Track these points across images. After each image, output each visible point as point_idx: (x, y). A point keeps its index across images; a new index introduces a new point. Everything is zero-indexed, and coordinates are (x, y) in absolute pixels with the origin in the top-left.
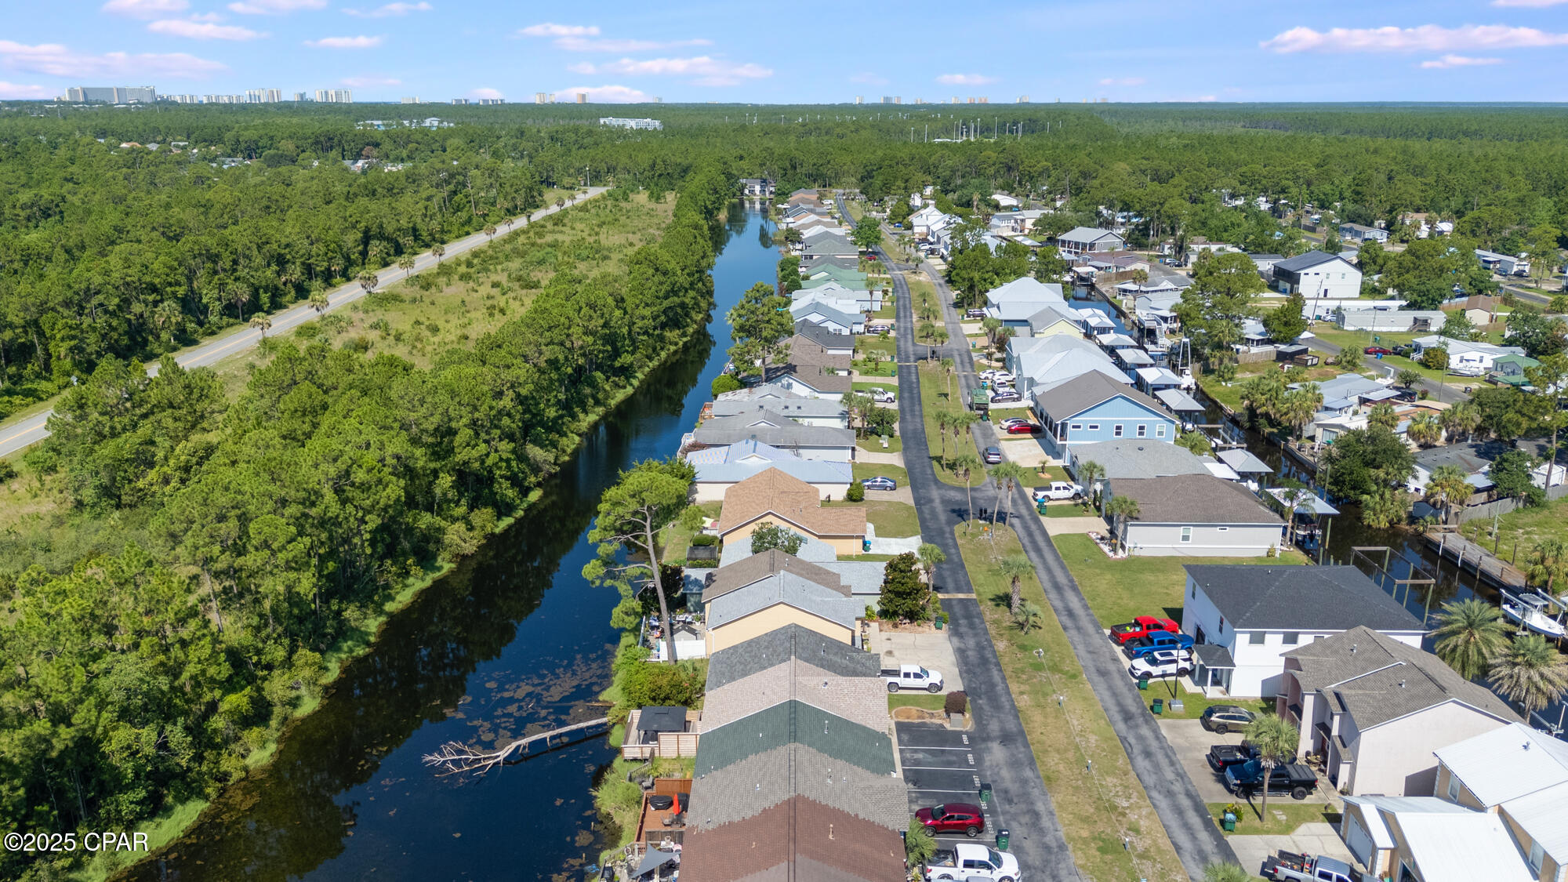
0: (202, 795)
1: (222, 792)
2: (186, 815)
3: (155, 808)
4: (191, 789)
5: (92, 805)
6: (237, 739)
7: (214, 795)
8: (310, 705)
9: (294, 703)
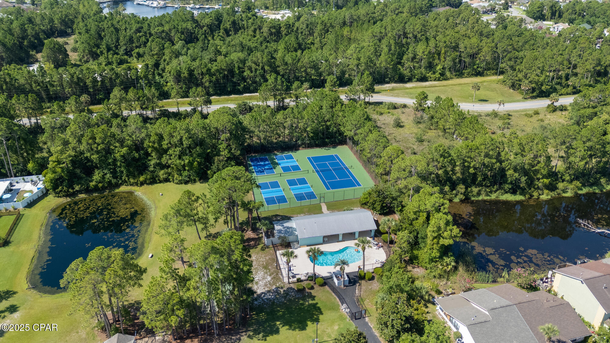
0: (525, 196)
1: (530, 198)
2: (519, 197)
3: (514, 192)
4: (523, 193)
5: (501, 184)
6: (542, 190)
7: (527, 198)
8: (569, 194)
9: (564, 191)
